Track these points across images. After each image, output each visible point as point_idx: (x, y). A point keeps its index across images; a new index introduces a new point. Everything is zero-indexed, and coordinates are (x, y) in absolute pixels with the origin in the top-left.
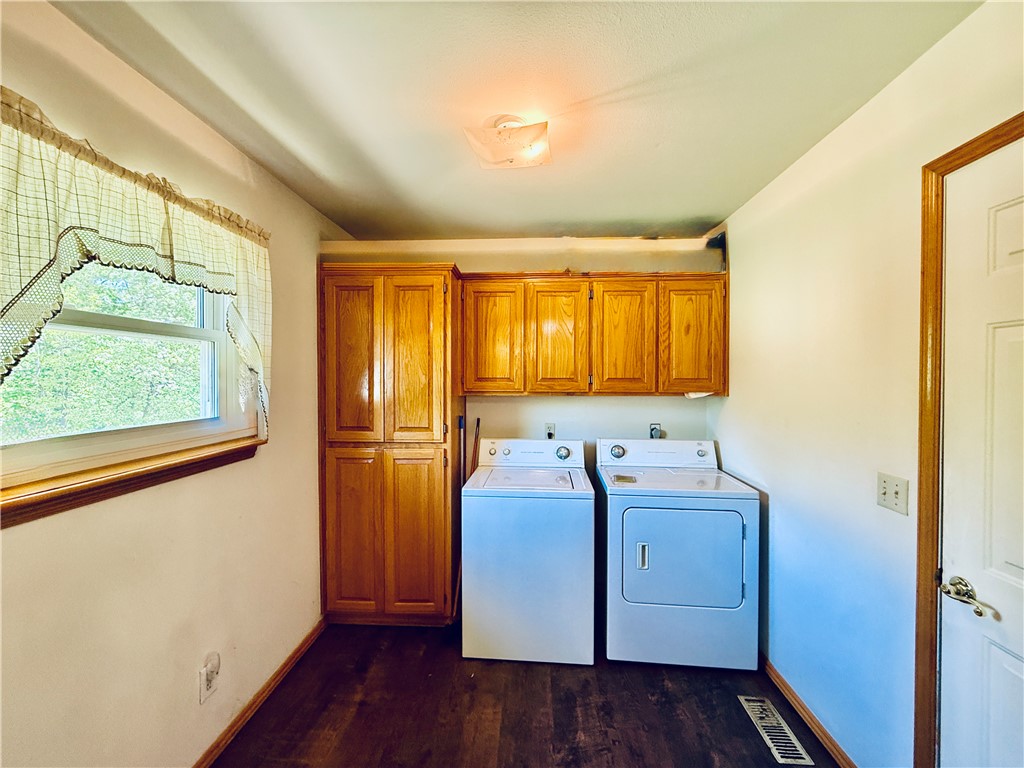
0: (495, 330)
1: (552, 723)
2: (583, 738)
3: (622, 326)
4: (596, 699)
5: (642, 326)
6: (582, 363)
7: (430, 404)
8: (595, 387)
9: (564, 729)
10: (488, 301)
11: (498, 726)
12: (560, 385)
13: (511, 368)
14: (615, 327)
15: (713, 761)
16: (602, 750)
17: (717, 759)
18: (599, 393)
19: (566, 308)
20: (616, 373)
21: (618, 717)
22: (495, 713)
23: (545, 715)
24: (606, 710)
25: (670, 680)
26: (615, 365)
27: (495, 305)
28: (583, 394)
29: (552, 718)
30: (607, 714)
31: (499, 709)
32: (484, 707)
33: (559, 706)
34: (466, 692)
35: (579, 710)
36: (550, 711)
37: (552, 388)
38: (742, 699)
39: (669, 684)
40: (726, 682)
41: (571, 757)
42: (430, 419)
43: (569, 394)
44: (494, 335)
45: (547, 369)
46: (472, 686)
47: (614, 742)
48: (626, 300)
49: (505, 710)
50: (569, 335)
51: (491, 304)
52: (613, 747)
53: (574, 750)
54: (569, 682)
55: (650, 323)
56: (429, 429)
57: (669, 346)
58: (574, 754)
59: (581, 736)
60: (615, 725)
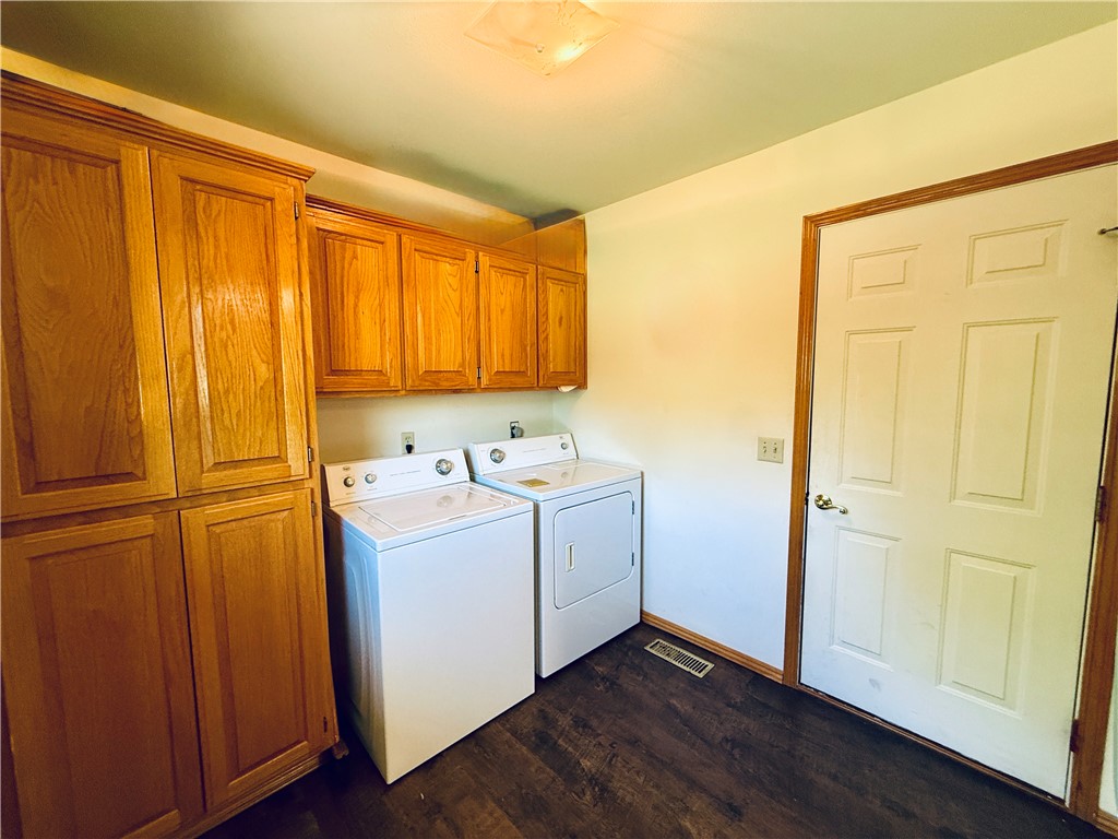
0: (357, 297)
1: (552, 773)
2: (589, 764)
3: (508, 312)
4: (564, 721)
5: (524, 313)
6: (470, 354)
7: (279, 416)
8: (484, 381)
9: (567, 770)
10: (344, 249)
11: (507, 822)
12: (447, 380)
13: (382, 356)
14: (502, 311)
15: (674, 705)
16: (611, 760)
17: (675, 702)
18: (486, 389)
19: (451, 279)
20: (503, 366)
21: (594, 723)
22: (491, 814)
23: (538, 771)
24: (581, 724)
25: (598, 664)
26: (503, 355)
27: (355, 257)
28: (471, 391)
29: (548, 769)
30: (585, 726)
31: (491, 805)
32: (473, 818)
33: (543, 752)
34: (435, 819)
35: (560, 742)
36: (542, 764)
37: (437, 384)
38: (647, 648)
39: (600, 669)
40: (629, 642)
41: (597, 789)
42: (281, 442)
43: (456, 391)
44: (356, 306)
45: (431, 359)
46: (434, 809)
47: (611, 745)
48: (511, 279)
49: (498, 802)
50: (456, 316)
51: (348, 255)
52: (615, 751)
53: (593, 781)
54: (527, 723)
55: (531, 310)
56: (279, 458)
57: (546, 338)
58: (596, 785)
59: (586, 763)
60: (600, 732)
